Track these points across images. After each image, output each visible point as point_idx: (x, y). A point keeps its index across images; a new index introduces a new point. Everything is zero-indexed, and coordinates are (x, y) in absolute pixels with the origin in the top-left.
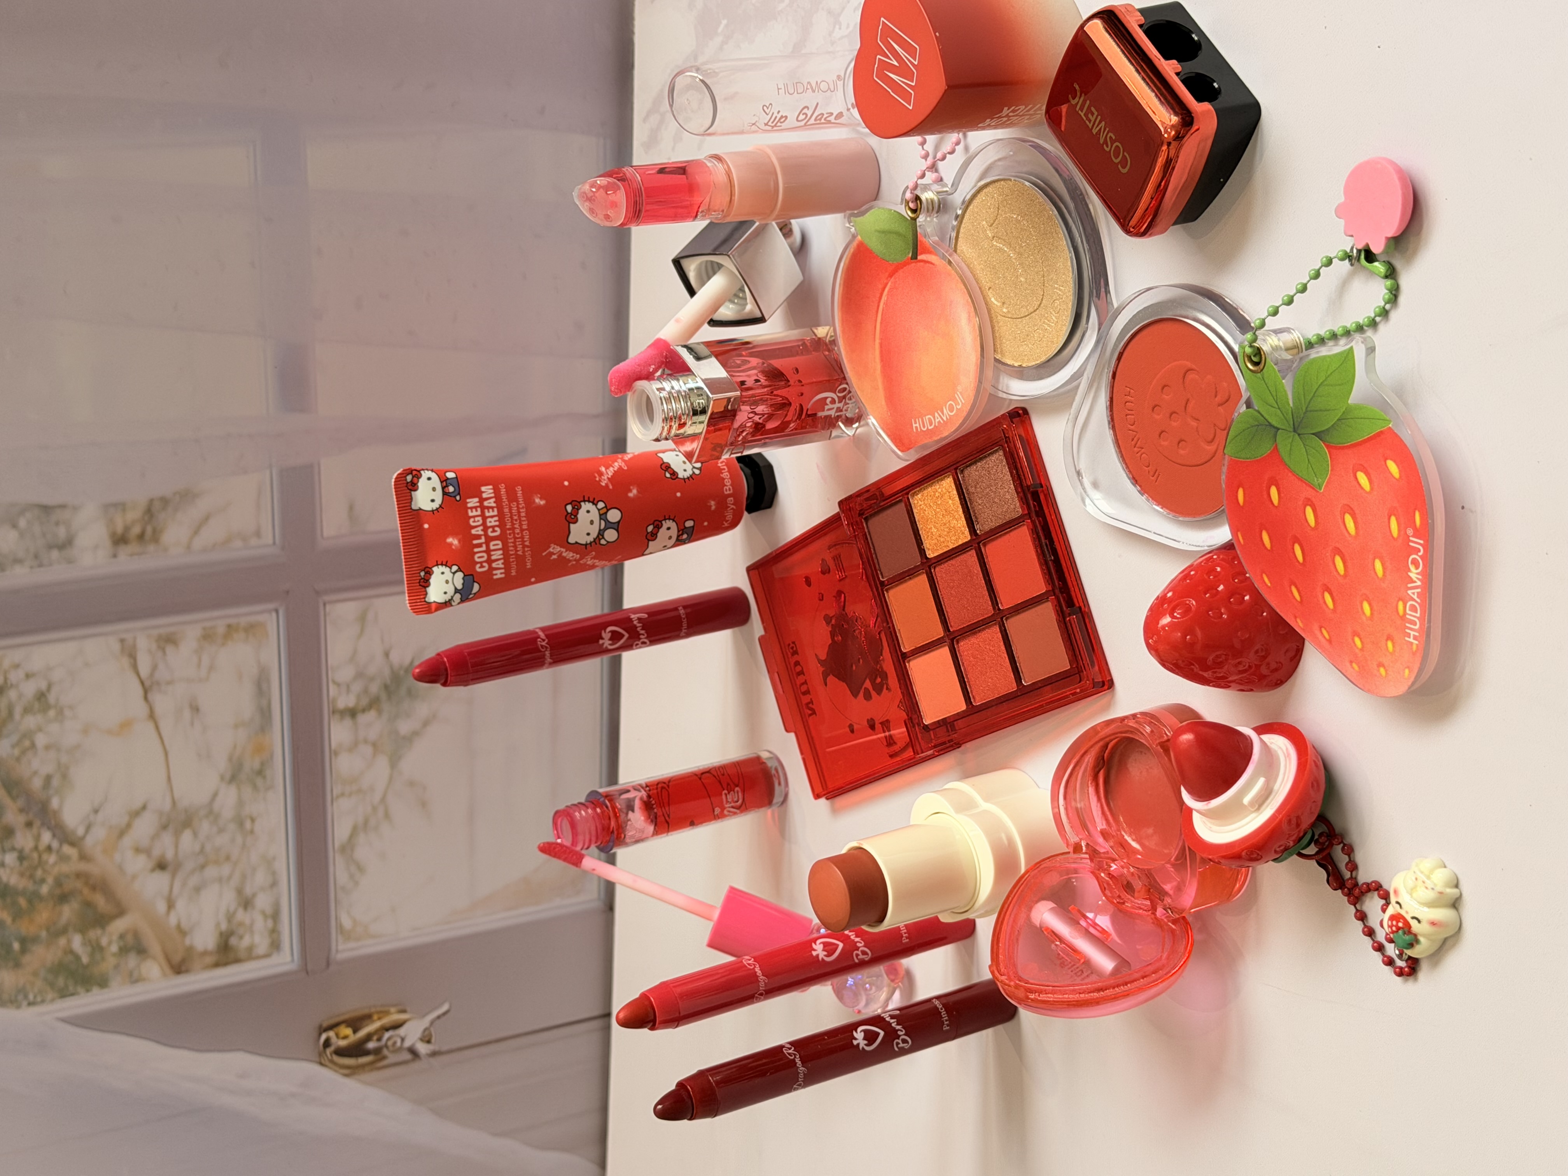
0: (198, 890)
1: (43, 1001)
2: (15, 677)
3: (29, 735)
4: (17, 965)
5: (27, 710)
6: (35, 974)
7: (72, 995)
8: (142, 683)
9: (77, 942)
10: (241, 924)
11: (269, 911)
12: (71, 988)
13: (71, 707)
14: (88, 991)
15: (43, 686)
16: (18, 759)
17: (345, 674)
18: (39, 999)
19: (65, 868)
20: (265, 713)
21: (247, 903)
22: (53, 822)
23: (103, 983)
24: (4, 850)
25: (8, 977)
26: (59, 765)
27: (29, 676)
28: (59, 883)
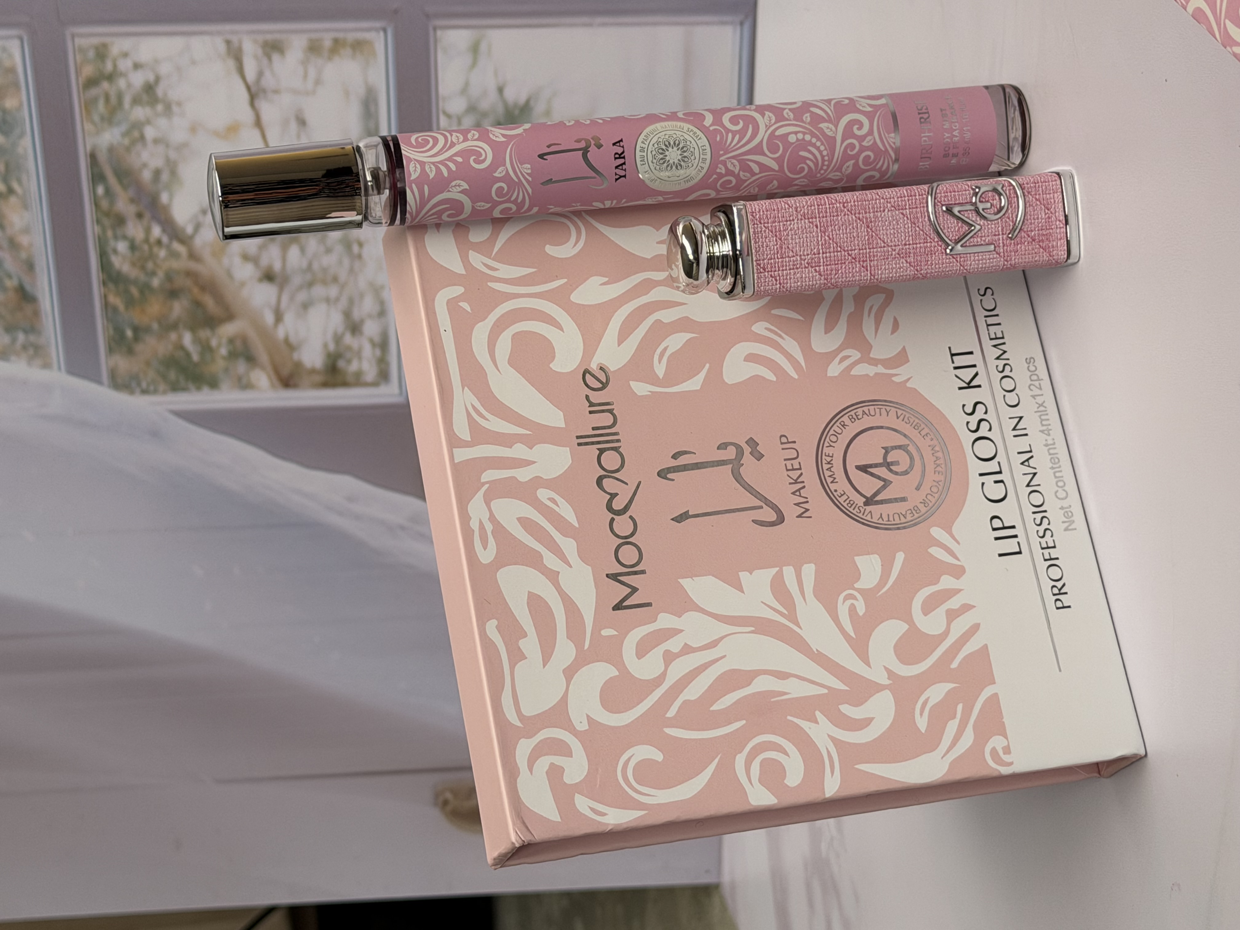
0: (306, 306)
1: (155, 392)
2: (125, 65)
3: (138, 126)
4: (130, 352)
5: (136, 101)
6: (148, 364)
7: (184, 389)
8: (248, 88)
9: (187, 339)
10: (349, 348)
11: (377, 339)
12: (182, 383)
13: (179, 104)
14: (199, 388)
15: (151, 78)
16: (128, 149)
18: (151, 388)
19: (175, 264)
21: (355, 328)
23: (214, 384)
24: (116, 238)
25: (122, 363)
26: (168, 160)
27: (137, 66)
28: (169, 278)
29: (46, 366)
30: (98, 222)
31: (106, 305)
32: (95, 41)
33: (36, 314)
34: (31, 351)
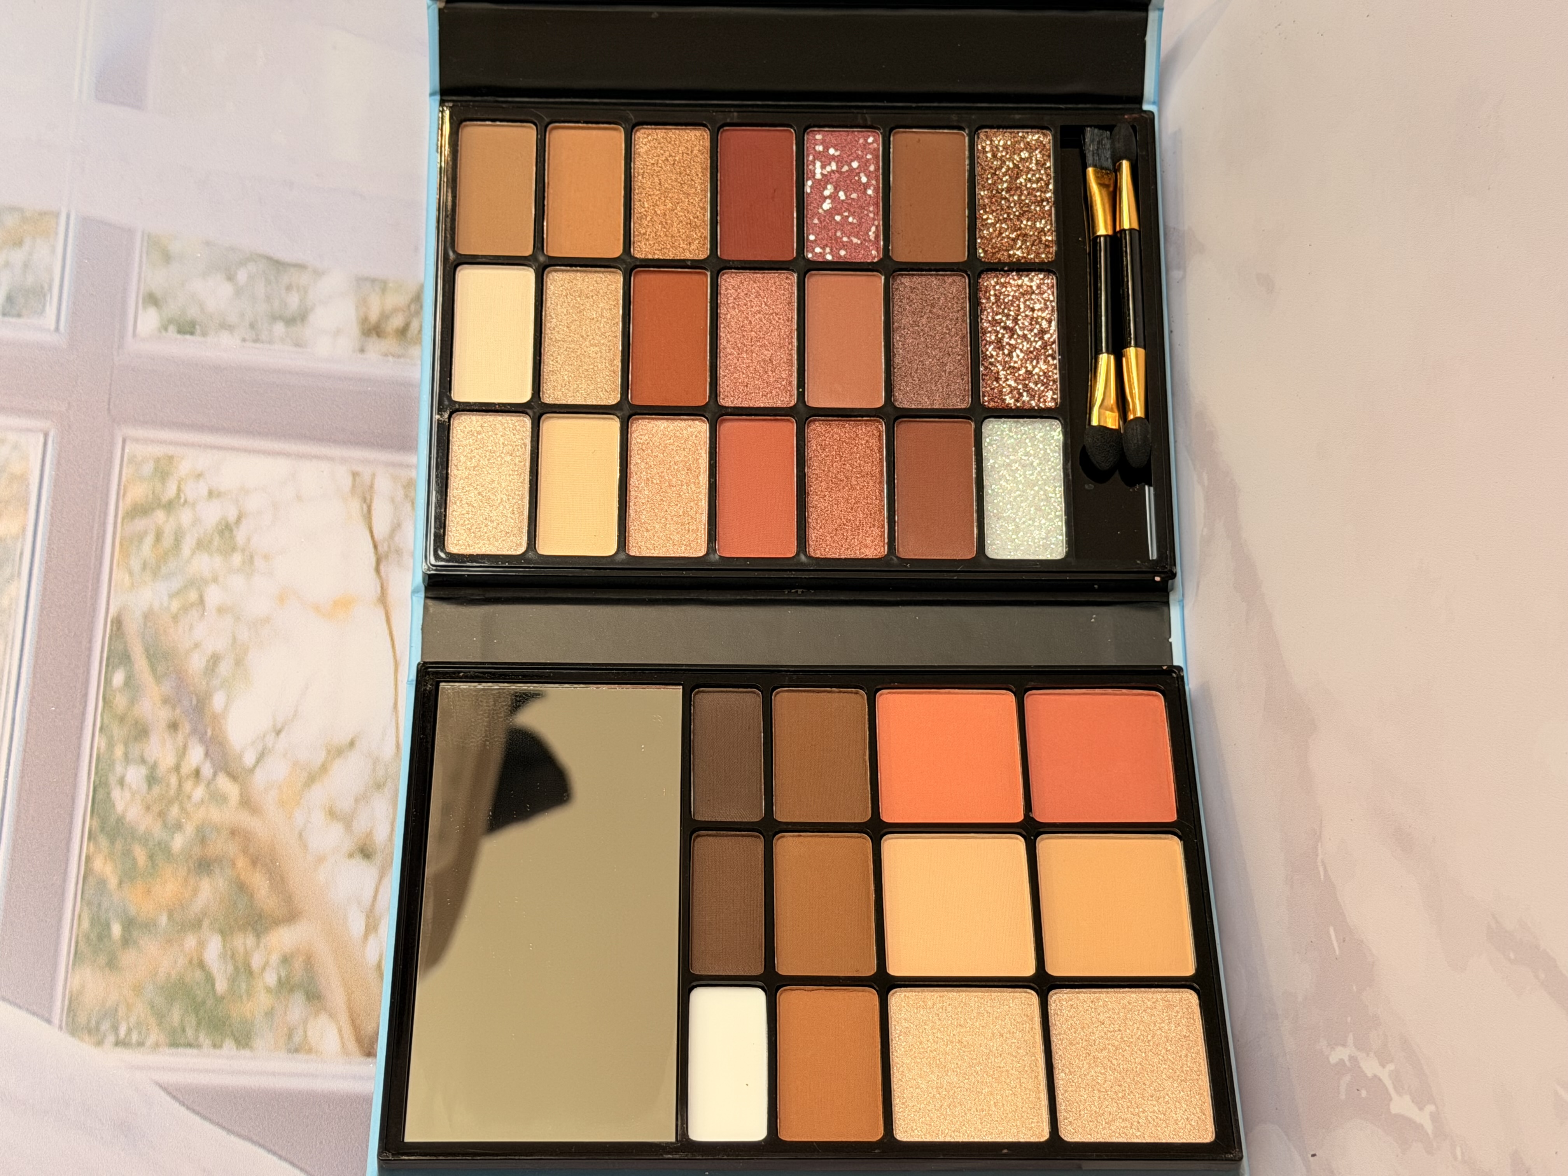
1: (141, 1044)
2: (194, 491)
3: (197, 583)
4: (112, 964)
5: (202, 545)
6: (138, 989)
7: (190, 1045)
8: (375, 547)
9: (213, 949)
12: (190, 1032)
13: (266, 557)
14: (216, 1045)
15: (232, 515)
16: (175, 618)
18: (135, 1037)
19: (215, 814)
22: (209, 733)
23: (243, 1038)
24: (127, 760)
25: (93, 983)
26: (234, 642)
27: (213, 494)
28: (202, 838)
30: (104, 729)
32: (158, 451)
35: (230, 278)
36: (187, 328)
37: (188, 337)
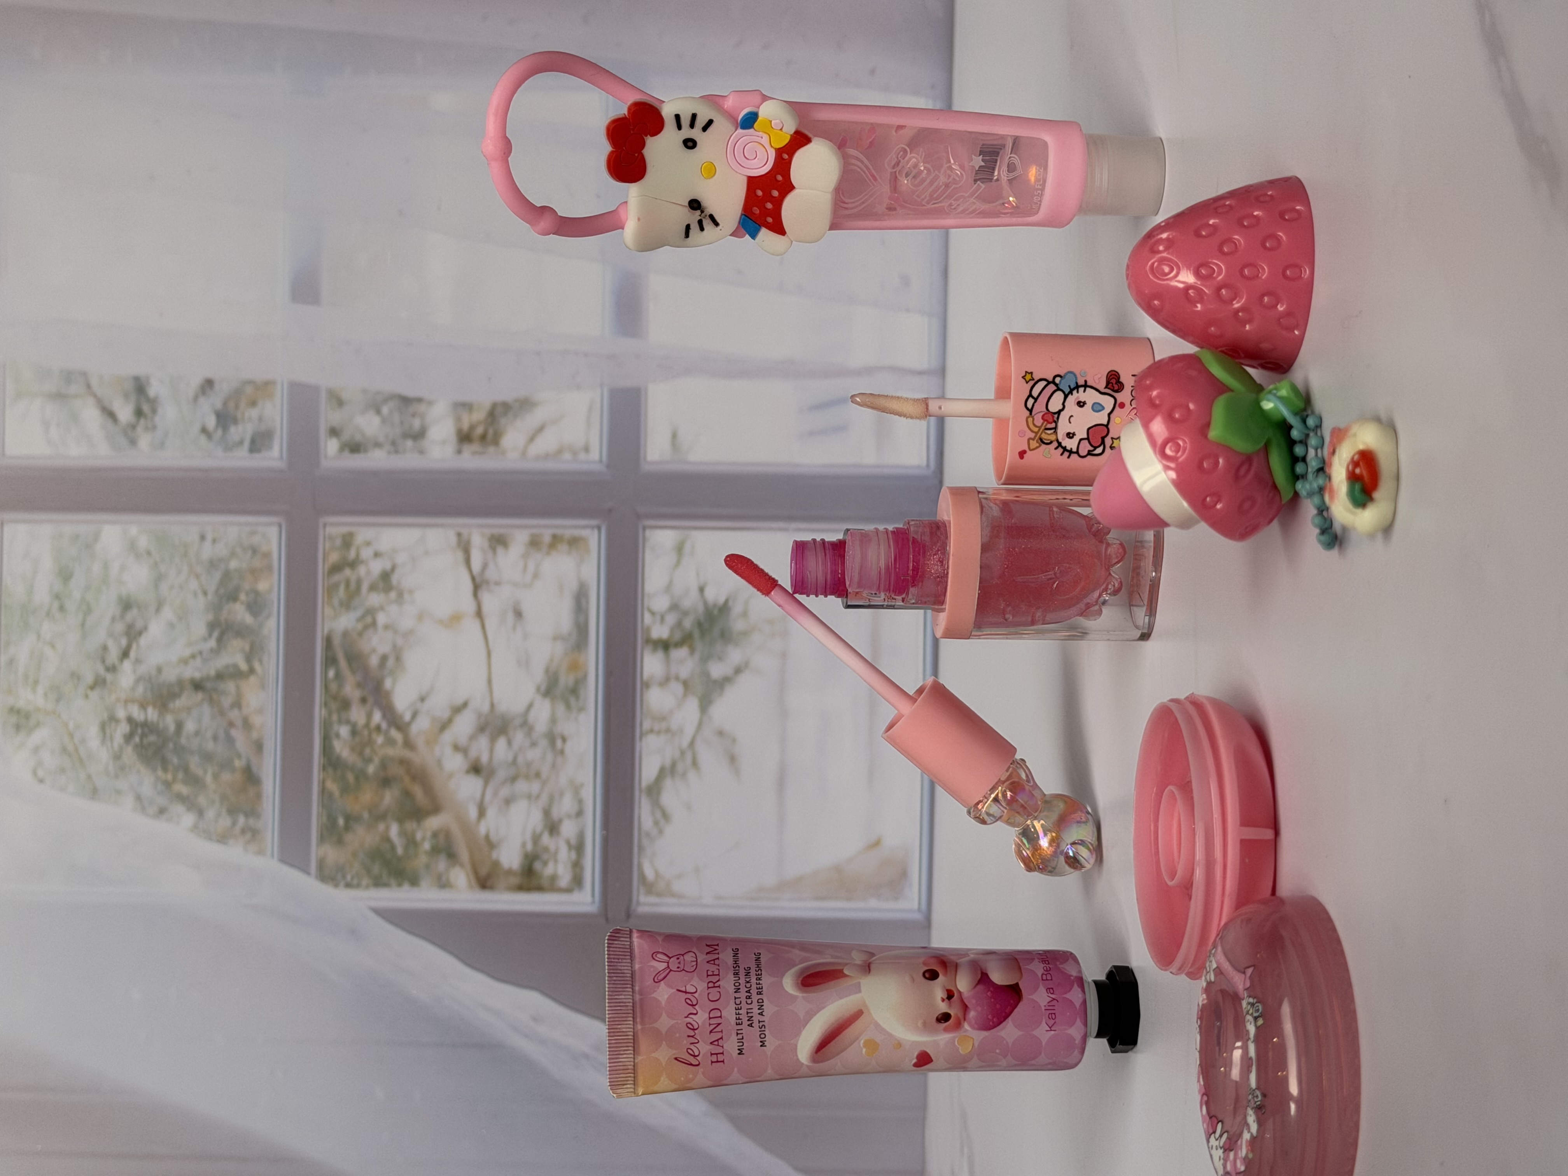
0: (508, 802)
1: (358, 886)
2: (366, 553)
3: (371, 612)
4: (340, 842)
5: (373, 588)
6: (355, 855)
7: (386, 885)
8: (473, 579)
9: (394, 831)
10: (546, 849)
11: (573, 842)
12: (385, 878)
14: (400, 885)
15: (388, 566)
16: (360, 634)
17: (660, 603)
18: (355, 882)
19: (390, 752)
20: (582, 629)
21: (553, 828)
22: (384, 703)
23: (414, 882)
24: (340, 722)
25: (332, 854)
26: (395, 646)
27: (377, 555)
28: (383, 766)
29: (261, 852)
30: (326, 704)
31: (323, 790)
32: (345, 530)
33: (259, 796)
34: (248, 836)
35: (378, 412)
36: (355, 448)
37: (356, 456)
